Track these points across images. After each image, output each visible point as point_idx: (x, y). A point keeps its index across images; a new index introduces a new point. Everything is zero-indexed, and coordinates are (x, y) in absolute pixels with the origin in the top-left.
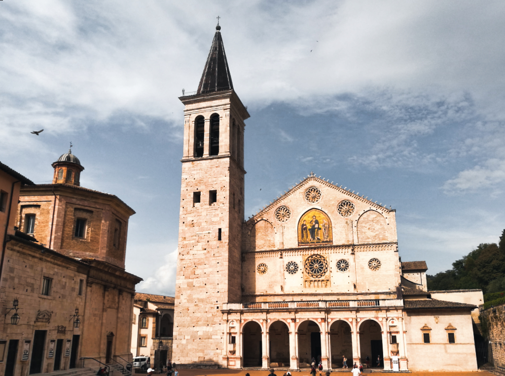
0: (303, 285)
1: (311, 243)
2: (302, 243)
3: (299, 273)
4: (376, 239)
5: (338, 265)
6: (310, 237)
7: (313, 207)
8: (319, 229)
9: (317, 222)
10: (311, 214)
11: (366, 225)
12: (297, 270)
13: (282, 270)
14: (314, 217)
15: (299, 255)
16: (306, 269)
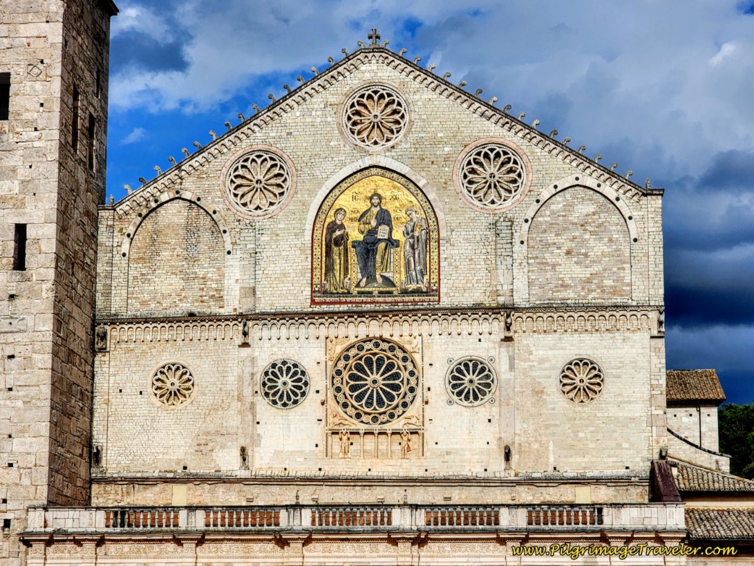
0: (322, 447)
1: (361, 293)
2: (325, 293)
3: (310, 405)
4: (590, 291)
5: (455, 378)
6: (355, 273)
7: (374, 163)
8: (392, 243)
9: (384, 218)
10: (366, 187)
11: (560, 240)
12: (303, 394)
13: (248, 392)
14: (376, 200)
15: (312, 340)
16: (338, 390)
